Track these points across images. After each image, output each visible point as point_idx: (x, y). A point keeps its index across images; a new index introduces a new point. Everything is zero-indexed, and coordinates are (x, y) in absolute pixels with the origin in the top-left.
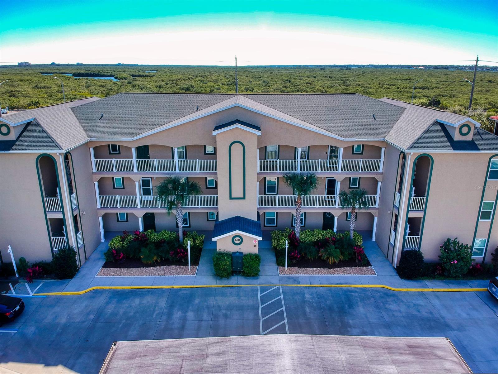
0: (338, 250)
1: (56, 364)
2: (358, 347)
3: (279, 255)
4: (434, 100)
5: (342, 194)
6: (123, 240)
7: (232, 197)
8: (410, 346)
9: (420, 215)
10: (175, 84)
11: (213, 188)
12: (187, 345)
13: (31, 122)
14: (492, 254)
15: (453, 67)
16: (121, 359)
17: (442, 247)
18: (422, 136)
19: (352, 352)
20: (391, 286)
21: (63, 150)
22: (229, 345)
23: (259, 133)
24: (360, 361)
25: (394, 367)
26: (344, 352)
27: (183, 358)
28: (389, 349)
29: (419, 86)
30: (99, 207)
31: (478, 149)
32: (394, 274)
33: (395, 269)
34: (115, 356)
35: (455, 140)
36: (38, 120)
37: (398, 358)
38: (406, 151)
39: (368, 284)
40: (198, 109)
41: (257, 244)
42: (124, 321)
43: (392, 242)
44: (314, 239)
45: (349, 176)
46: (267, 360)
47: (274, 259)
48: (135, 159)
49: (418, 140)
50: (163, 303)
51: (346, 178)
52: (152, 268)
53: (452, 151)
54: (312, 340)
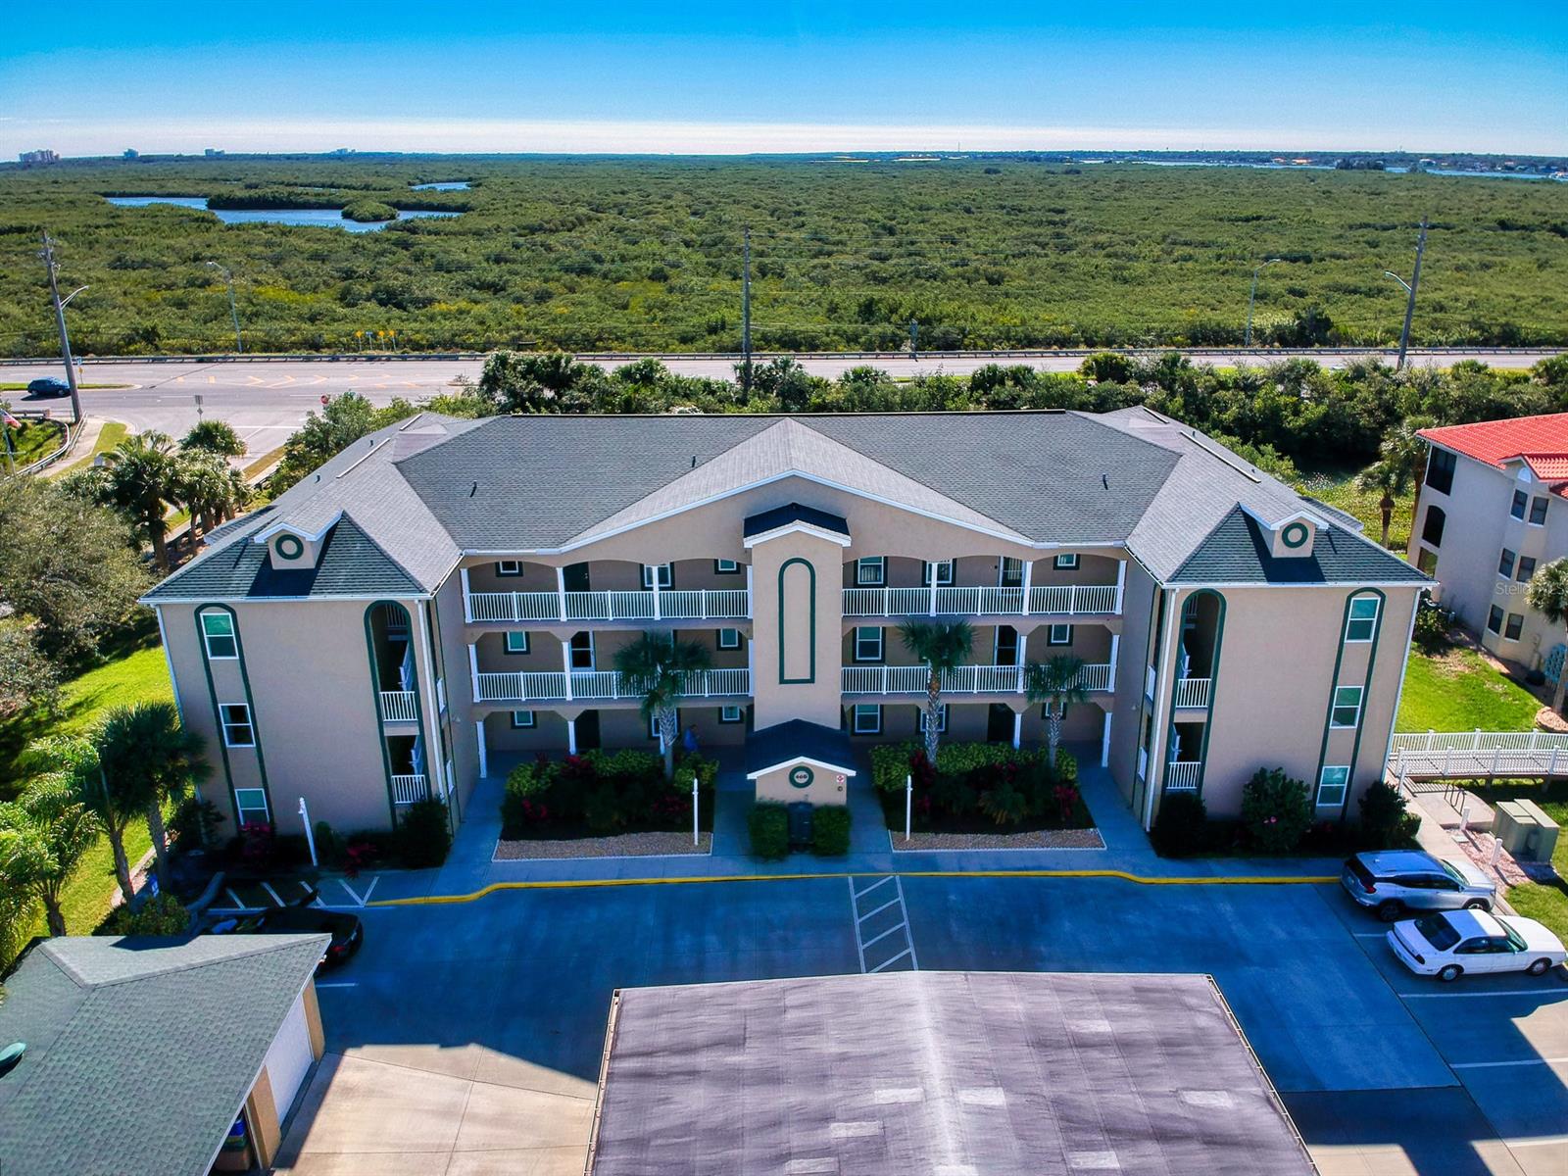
0: (1020, 795)
1: (461, 1041)
2: (1047, 992)
3: (891, 805)
4: (1314, 318)
5: (1032, 668)
6: (536, 775)
7: (786, 678)
8: (1138, 990)
9: (1202, 718)
10: (542, 246)
11: (737, 649)
12: (749, 992)
13: (337, 524)
14: (1360, 801)
15: (1401, 160)
16: (638, 1017)
17: (1247, 786)
18: (1202, 547)
19: (1036, 999)
20: (1133, 873)
21: (427, 592)
22: (820, 990)
23: (844, 541)
24: (1048, 1014)
25: (1106, 1022)
26: (1022, 999)
27: (746, 1013)
28: (1101, 994)
29: (1281, 250)
30: (477, 699)
31: (1321, 579)
32: (1146, 844)
33: (1147, 833)
34: (624, 1013)
35: (1274, 556)
36: (351, 515)
37: (1117, 1008)
38: (1165, 586)
39: (1086, 868)
40: (694, 461)
41: (844, 782)
42: (576, 955)
43: (1141, 773)
44: (968, 765)
45: (1046, 623)
46: (889, 1014)
47: (880, 815)
48: (562, 592)
49: (1193, 557)
50: (650, 917)
51: (1040, 627)
52: (612, 839)
53: (1265, 584)
54: (967, 980)
